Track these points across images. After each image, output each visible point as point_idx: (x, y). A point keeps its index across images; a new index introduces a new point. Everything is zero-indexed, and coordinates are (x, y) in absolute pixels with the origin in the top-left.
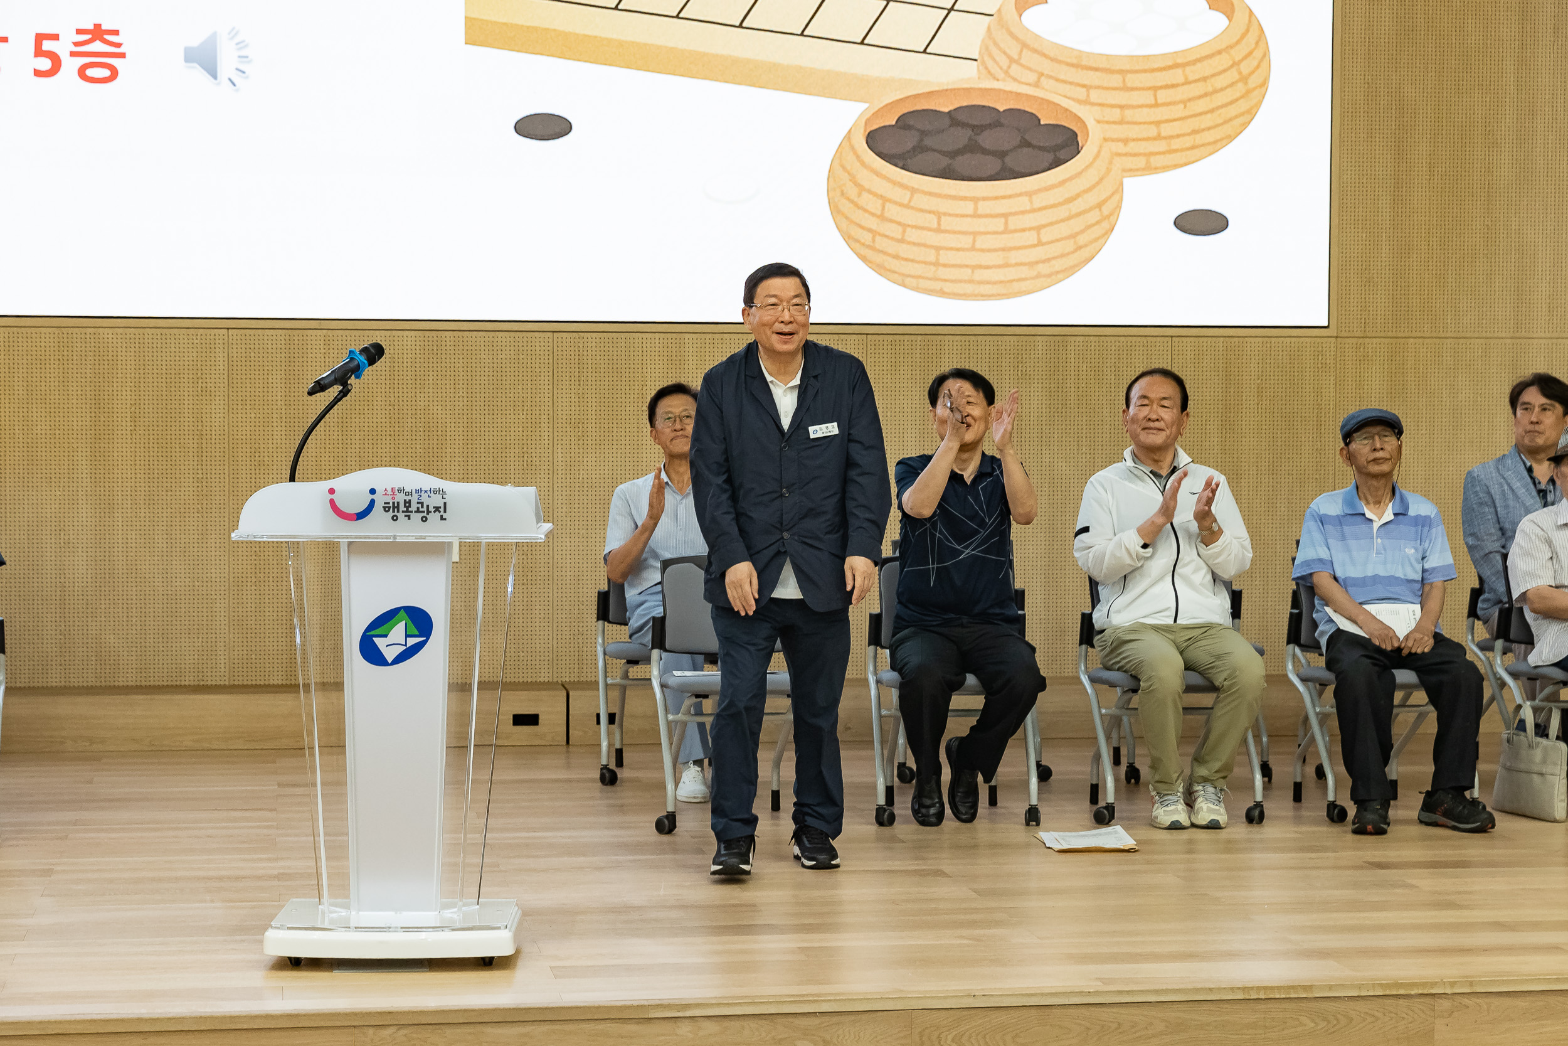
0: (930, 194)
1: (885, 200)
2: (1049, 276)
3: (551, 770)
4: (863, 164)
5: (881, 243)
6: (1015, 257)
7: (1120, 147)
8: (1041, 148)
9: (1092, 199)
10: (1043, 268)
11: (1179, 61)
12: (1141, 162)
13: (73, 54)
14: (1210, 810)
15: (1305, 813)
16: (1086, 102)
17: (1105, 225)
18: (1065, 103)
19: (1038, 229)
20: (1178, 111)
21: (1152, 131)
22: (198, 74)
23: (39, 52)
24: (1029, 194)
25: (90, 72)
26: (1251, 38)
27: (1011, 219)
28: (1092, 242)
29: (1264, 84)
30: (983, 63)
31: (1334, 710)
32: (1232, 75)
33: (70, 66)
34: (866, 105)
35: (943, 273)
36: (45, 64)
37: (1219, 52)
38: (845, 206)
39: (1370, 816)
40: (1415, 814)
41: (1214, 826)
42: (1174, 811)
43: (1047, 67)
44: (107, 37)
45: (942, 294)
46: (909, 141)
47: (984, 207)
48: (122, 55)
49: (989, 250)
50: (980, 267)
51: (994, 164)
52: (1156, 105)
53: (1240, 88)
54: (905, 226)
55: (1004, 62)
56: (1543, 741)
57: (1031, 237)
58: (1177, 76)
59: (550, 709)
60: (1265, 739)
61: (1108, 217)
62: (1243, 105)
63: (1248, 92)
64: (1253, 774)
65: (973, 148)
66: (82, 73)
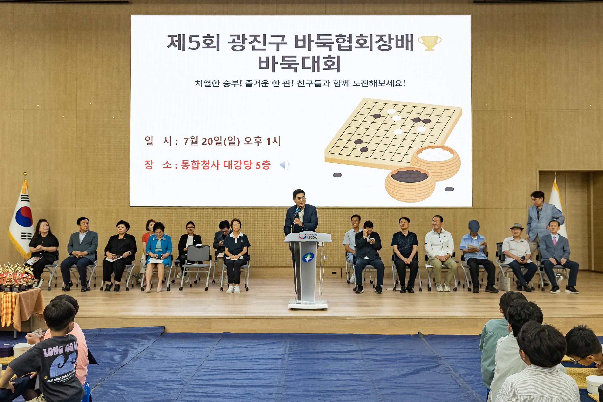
0: (402, 185)
1: (395, 186)
2: (423, 198)
3: (339, 281)
4: (391, 180)
5: (394, 193)
6: (417, 195)
7: (435, 177)
8: (421, 177)
9: (430, 185)
10: (422, 197)
11: (445, 162)
12: (439, 179)
13: (262, 165)
14: (448, 289)
15: (465, 290)
16: (429, 169)
17: (433, 190)
18: (425, 169)
19: (421, 190)
20: (445, 170)
21: (440, 174)
22: (282, 167)
23: (257, 165)
24: (419, 185)
25: (265, 168)
26: (457, 158)
27: (416, 189)
28: (430, 193)
29: (460, 166)
30: (411, 163)
31: (469, 272)
32: (454, 164)
33: (262, 167)
34: (391, 171)
35: (405, 198)
36: (258, 167)
37: (452, 161)
38: (388, 187)
39: (476, 290)
40: (484, 290)
41: (448, 291)
42: (440, 289)
43: (422, 163)
44: (268, 162)
45: (404, 202)
46: (399, 176)
47: (411, 187)
48: (270, 165)
49: (413, 194)
50: (411, 197)
51: (413, 180)
52: (441, 170)
53: (456, 167)
54: (398, 190)
55: (415, 163)
56: (506, 278)
57: (420, 192)
58: (445, 165)
59: (338, 271)
60: (459, 277)
61: (433, 188)
62: (456, 169)
63: (457, 167)
64: (455, 282)
65: (410, 177)
66: (264, 168)
